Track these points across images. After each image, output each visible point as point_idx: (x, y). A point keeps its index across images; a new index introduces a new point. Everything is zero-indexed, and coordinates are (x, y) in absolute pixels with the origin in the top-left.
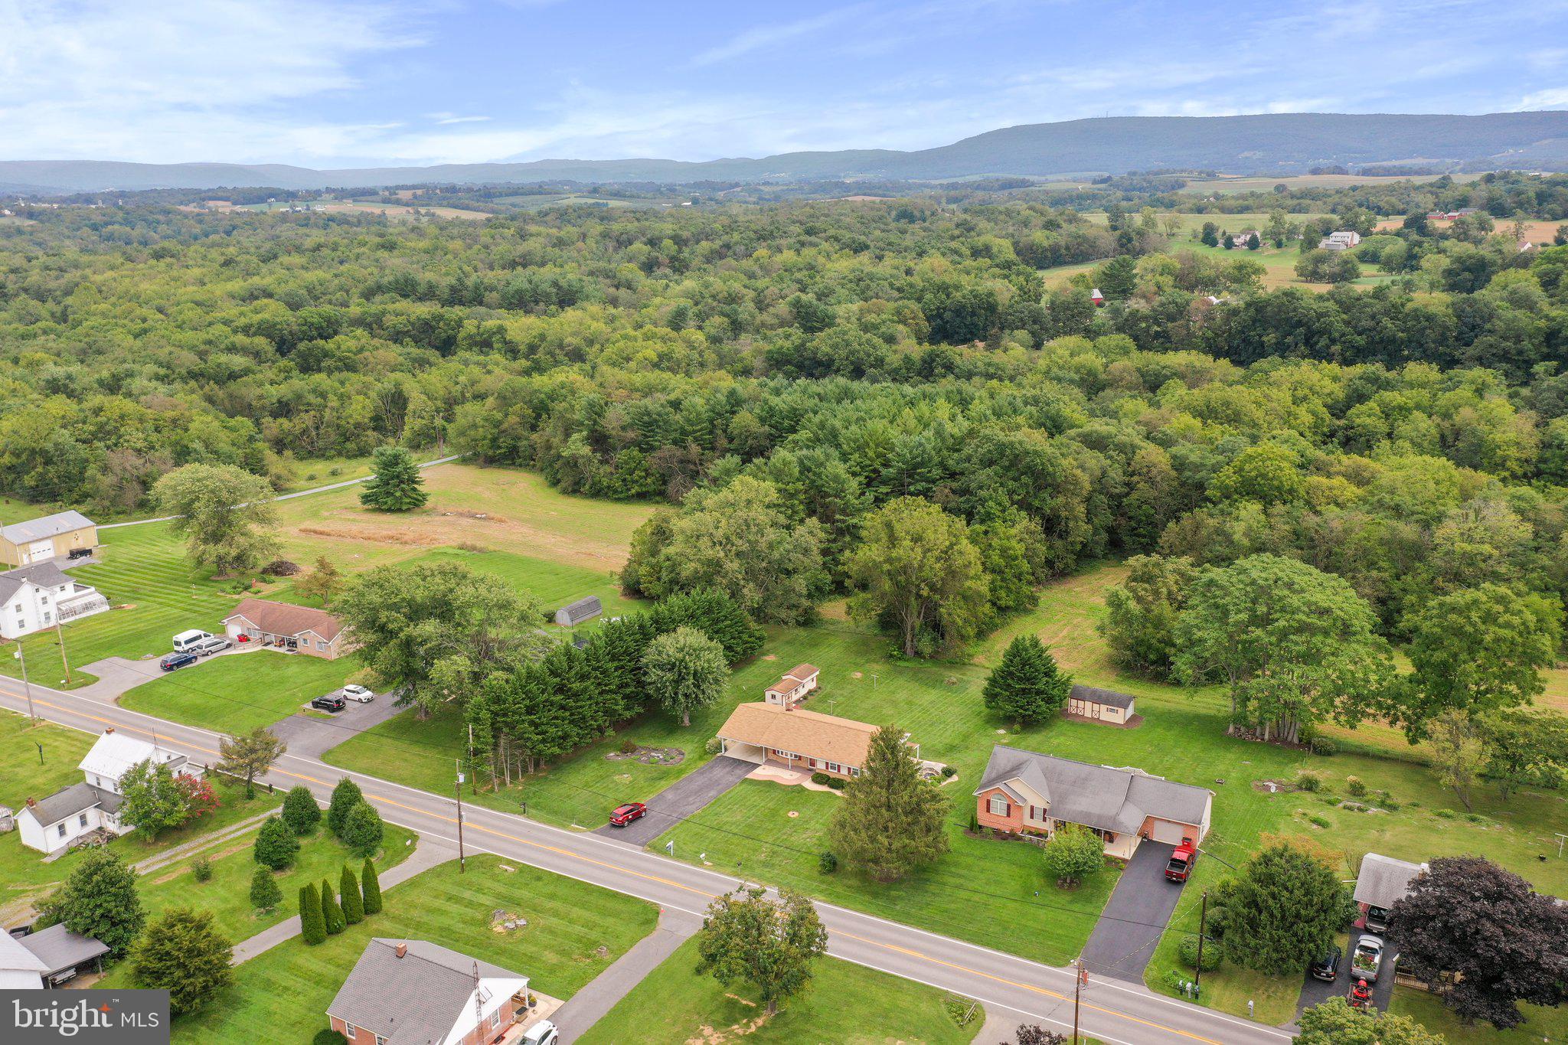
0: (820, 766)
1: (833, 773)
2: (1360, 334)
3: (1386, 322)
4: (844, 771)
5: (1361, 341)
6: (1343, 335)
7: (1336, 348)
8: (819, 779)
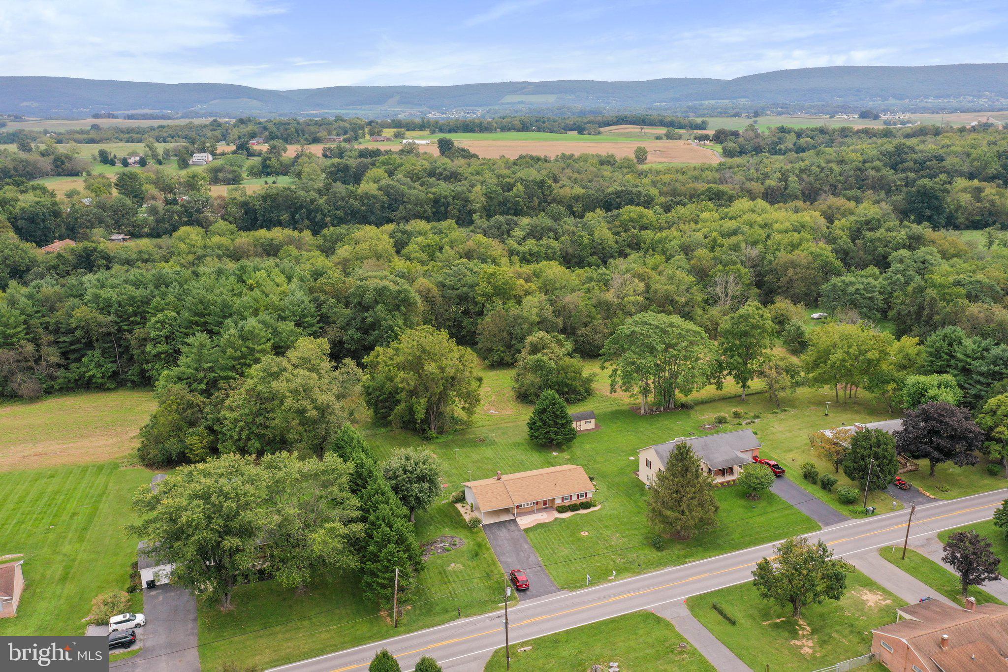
0: (558, 502)
1: (567, 503)
2: (337, 209)
3: (352, 201)
4: (574, 498)
5: (341, 213)
6: (329, 211)
7: (328, 219)
8: (562, 509)
